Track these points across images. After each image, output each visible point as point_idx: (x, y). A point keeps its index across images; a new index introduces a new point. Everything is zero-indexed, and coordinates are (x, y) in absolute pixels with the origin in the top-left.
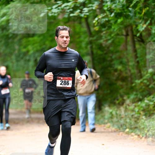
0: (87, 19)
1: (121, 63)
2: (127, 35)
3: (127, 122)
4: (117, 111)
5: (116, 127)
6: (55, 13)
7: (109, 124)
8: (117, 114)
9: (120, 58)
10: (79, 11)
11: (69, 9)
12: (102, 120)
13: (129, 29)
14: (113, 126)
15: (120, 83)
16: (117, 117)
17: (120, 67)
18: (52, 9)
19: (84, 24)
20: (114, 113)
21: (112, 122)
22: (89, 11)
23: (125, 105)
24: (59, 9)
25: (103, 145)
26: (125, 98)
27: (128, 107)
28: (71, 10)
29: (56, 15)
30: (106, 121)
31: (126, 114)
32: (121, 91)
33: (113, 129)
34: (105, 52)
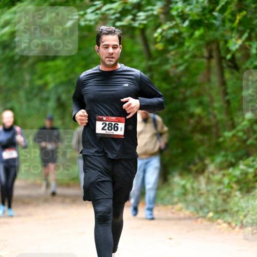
0: (143, 30)
1: (201, 103)
2: (210, 57)
3: (209, 202)
4: (193, 182)
5: (192, 209)
6: (90, 21)
7: (180, 205)
8: (193, 188)
9: (199, 95)
10: (130, 17)
11: (114, 14)
12: (168, 198)
13: (214, 47)
14: (187, 208)
15: (198, 137)
16: (193, 194)
17: (198, 111)
18: (86, 14)
19: (139, 39)
20: (188, 186)
21: (186, 201)
22: (148, 17)
23: (206, 174)
24: (97, 14)
25: (171, 239)
26: (207, 161)
27: (211, 176)
28: (118, 15)
29: (92, 23)
30: (176, 199)
31: (209, 188)
32: (201, 150)
33: (188, 213)
34: (174, 85)
